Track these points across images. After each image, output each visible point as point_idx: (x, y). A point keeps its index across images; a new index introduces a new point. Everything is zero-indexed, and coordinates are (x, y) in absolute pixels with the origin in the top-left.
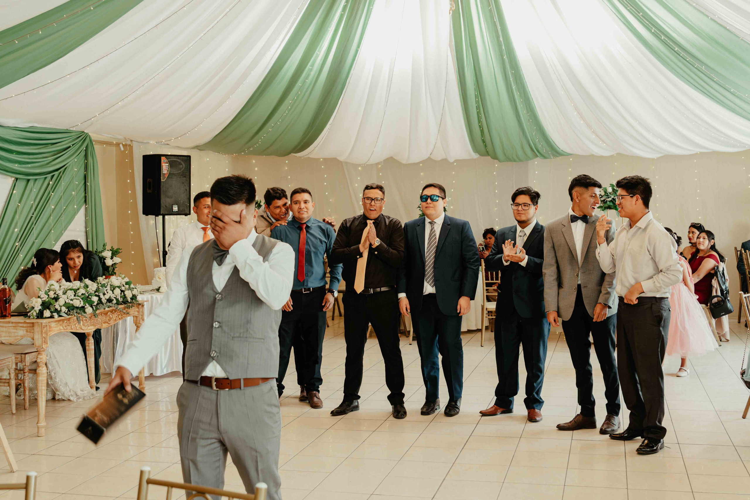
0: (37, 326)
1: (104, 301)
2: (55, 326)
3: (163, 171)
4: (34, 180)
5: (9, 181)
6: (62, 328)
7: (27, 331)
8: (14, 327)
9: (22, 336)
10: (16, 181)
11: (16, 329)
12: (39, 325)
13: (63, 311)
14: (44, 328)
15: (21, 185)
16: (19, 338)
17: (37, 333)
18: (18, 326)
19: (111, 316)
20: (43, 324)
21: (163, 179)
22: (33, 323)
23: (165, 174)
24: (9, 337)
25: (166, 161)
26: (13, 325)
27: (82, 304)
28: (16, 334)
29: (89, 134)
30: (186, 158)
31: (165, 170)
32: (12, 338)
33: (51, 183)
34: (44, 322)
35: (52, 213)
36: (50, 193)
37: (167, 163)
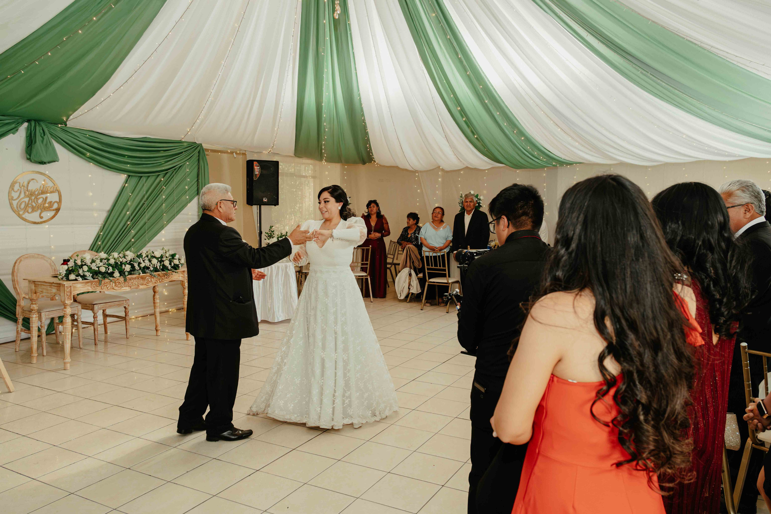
0: (62, 286)
1: (137, 267)
2: (81, 287)
4: (147, 177)
5: (124, 177)
6: (90, 288)
7: (57, 290)
8: (50, 285)
9: (55, 293)
10: (129, 178)
11: (51, 288)
13: (88, 275)
14: (68, 288)
15: (134, 181)
16: (53, 294)
17: (62, 292)
19: (149, 280)
20: (66, 285)
22: (60, 284)
24: (47, 294)
25: (258, 165)
27: (111, 270)
28: (51, 291)
29: (203, 145)
30: (275, 163)
32: (49, 294)
33: (162, 179)
34: (64, 283)
35: (165, 201)
36: (162, 187)
37: (258, 166)
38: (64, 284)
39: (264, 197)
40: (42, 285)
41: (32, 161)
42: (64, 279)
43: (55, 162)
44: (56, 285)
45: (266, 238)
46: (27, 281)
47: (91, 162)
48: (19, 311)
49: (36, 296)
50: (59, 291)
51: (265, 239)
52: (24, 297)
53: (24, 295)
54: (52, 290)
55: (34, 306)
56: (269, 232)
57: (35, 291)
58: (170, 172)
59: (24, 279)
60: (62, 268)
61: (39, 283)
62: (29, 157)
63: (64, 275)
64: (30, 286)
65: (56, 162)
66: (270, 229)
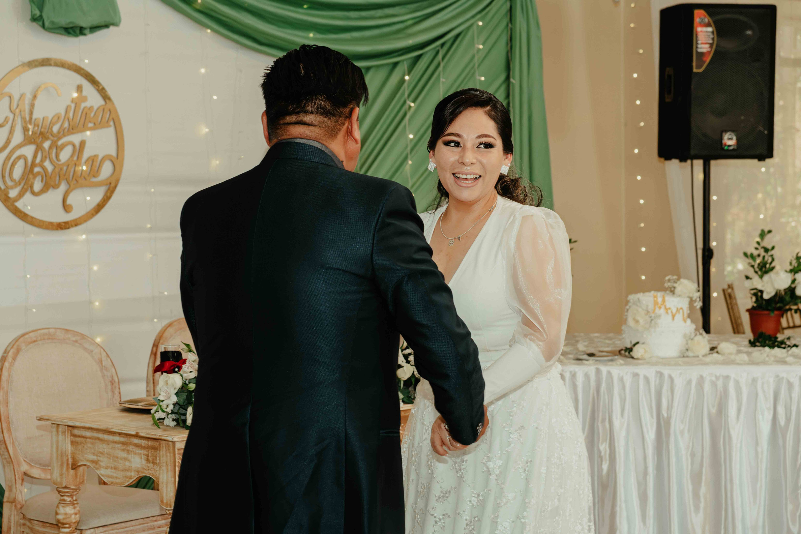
0: (164, 449)
3: (697, 47)
7: (147, 460)
8: (123, 443)
11: (128, 452)
12: (169, 446)
16: (133, 474)
17: (164, 468)
18: (131, 444)
20: (177, 446)
21: (698, 67)
22: (158, 440)
23: (702, 54)
24: (113, 470)
25: (706, 20)
26: (122, 439)
28: (127, 463)
30: (763, 11)
31: (702, 43)
32: (120, 474)
33: (407, 78)
34: (175, 439)
35: (412, 150)
36: (405, 102)
37: (708, 25)
38: (174, 443)
39: (726, 131)
40: (98, 439)
41: (47, 24)
42: (169, 422)
43: (107, 26)
44: (143, 443)
45: (751, 273)
46: (48, 423)
47: (208, 27)
48: (9, 522)
49: (76, 476)
50: (154, 463)
51: (747, 278)
52: (25, 474)
53: (25, 467)
54: (130, 461)
55: (69, 510)
56: (756, 253)
57: (73, 458)
58: (429, 54)
59: (40, 419)
60: (167, 383)
61: (88, 434)
62: (38, 13)
63: (171, 407)
64: (58, 442)
65: (112, 28)
66: (758, 243)
